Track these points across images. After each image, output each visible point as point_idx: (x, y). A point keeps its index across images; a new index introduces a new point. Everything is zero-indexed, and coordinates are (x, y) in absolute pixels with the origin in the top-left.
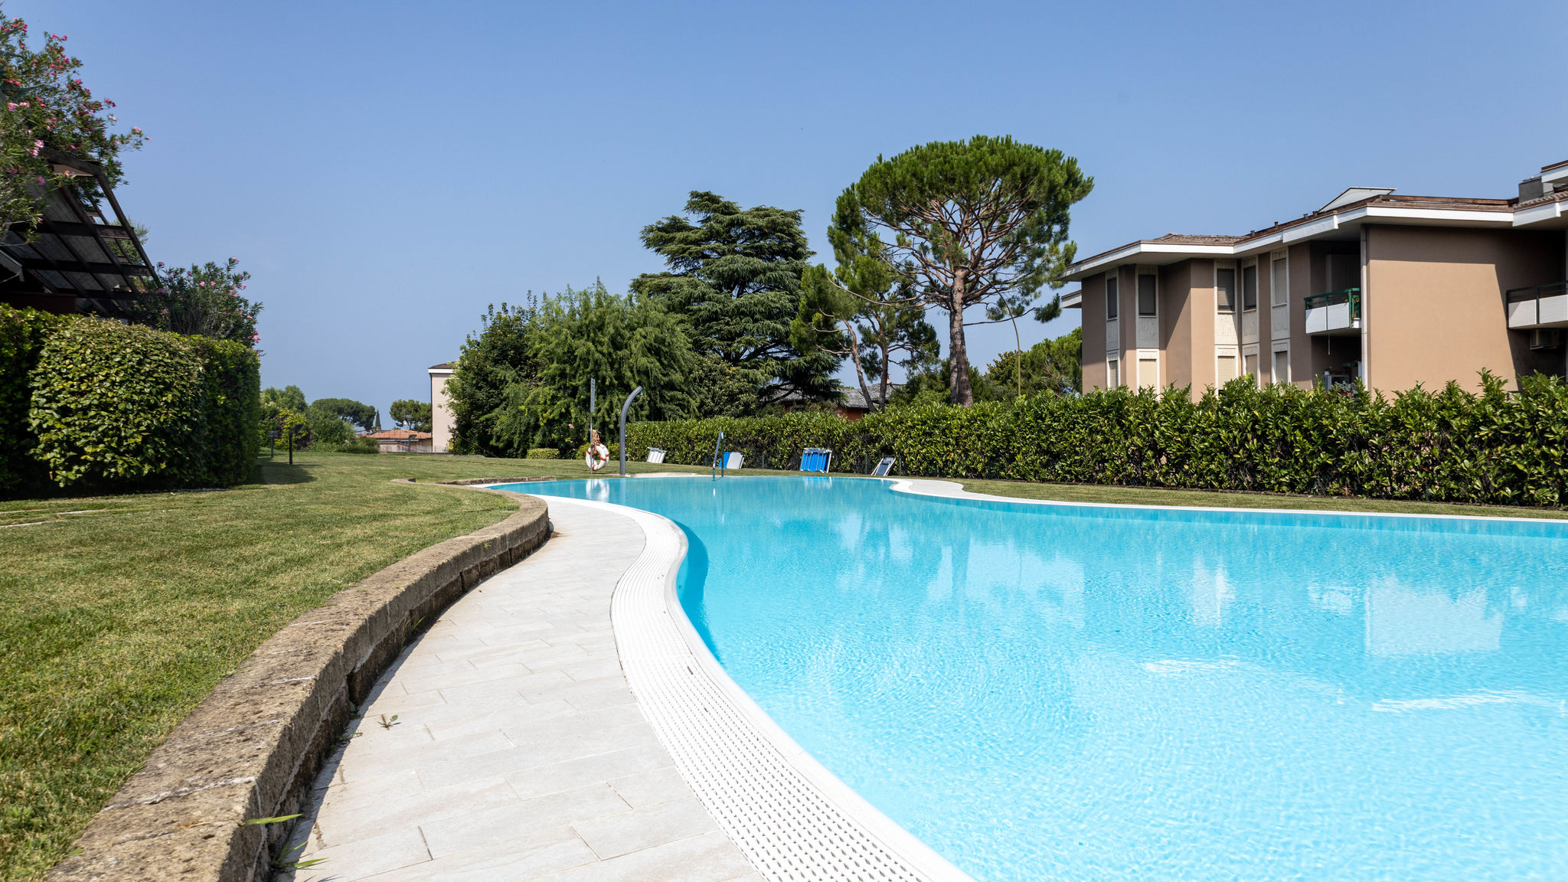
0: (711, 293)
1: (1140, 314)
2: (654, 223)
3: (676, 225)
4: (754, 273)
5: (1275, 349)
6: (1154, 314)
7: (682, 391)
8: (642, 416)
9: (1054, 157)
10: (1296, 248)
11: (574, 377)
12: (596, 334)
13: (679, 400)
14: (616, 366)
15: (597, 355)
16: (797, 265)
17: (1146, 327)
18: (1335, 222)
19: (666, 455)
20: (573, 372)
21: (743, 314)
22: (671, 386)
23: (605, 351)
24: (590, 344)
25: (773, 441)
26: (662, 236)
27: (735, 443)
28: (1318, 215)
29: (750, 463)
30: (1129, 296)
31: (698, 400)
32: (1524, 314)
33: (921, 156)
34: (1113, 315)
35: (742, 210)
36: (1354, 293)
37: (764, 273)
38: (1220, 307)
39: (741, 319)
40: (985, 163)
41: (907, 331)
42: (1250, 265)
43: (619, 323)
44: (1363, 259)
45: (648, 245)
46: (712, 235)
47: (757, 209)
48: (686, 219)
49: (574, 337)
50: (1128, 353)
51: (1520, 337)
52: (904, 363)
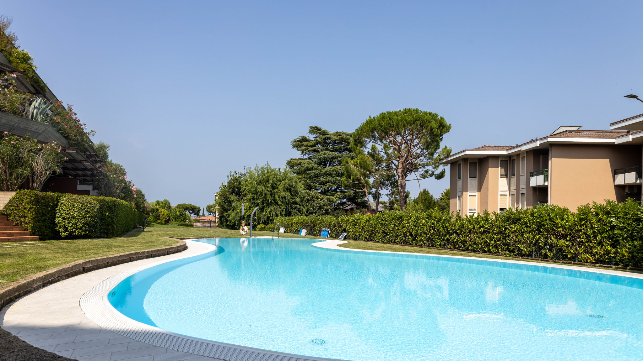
0: (316, 166)
1: (470, 178)
2: (296, 138)
3: (304, 139)
4: (333, 158)
5: (521, 192)
6: (476, 178)
7: (300, 205)
8: (283, 214)
9: (434, 116)
10: (528, 152)
11: (258, 199)
12: (266, 184)
13: (298, 208)
14: (273, 195)
15: (266, 191)
16: (350, 155)
17: (472, 183)
18: (538, 143)
19: (285, 230)
20: (257, 198)
21: (328, 175)
22: (295, 203)
23: (269, 190)
24: (263, 187)
25: (315, 226)
26: (299, 144)
27: (305, 226)
28: (532, 141)
29: (309, 233)
30: (466, 171)
31: (306, 208)
32: (621, 179)
33: (383, 117)
34: (459, 178)
35: (330, 133)
36: (546, 171)
37: (337, 158)
38: (501, 175)
39: (327, 177)
40: (405, 120)
41: (390, 182)
42: (513, 158)
43: (275, 179)
44: (550, 158)
45: (294, 147)
46: (317, 143)
47: (336, 133)
48: (308, 137)
49: (258, 185)
50: (464, 193)
51: (620, 189)
52: (387, 195)
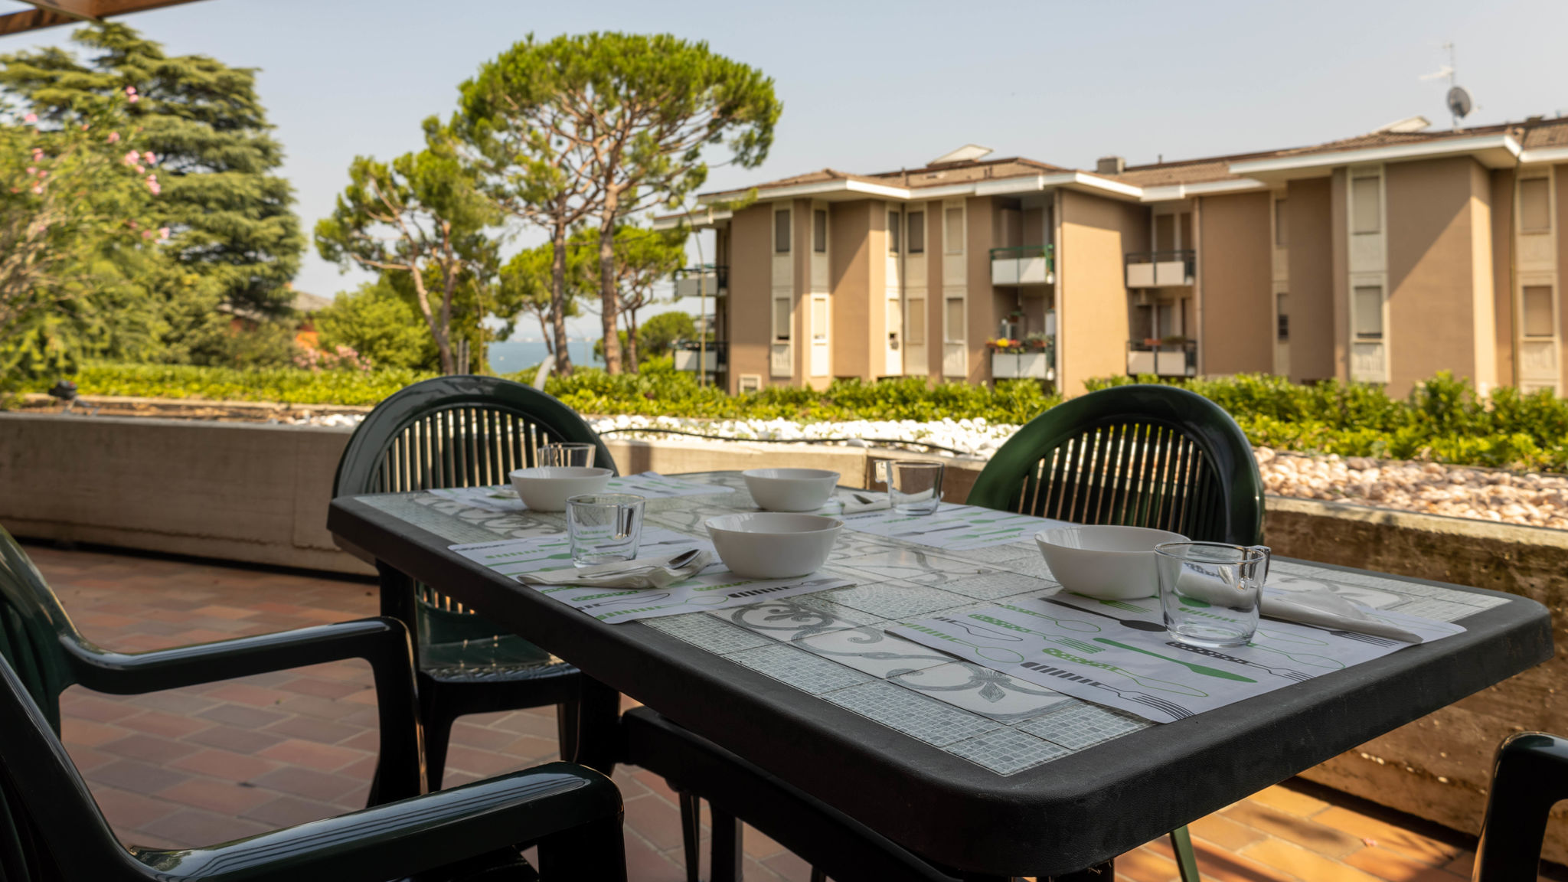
1: (813, 250)
4: (203, 145)
5: (948, 295)
6: (826, 253)
10: (976, 200)
17: (819, 264)
21: (189, 201)
30: (804, 231)
32: (1143, 275)
34: (785, 250)
36: (1049, 250)
38: (889, 250)
44: (1058, 220)
50: (805, 292)
